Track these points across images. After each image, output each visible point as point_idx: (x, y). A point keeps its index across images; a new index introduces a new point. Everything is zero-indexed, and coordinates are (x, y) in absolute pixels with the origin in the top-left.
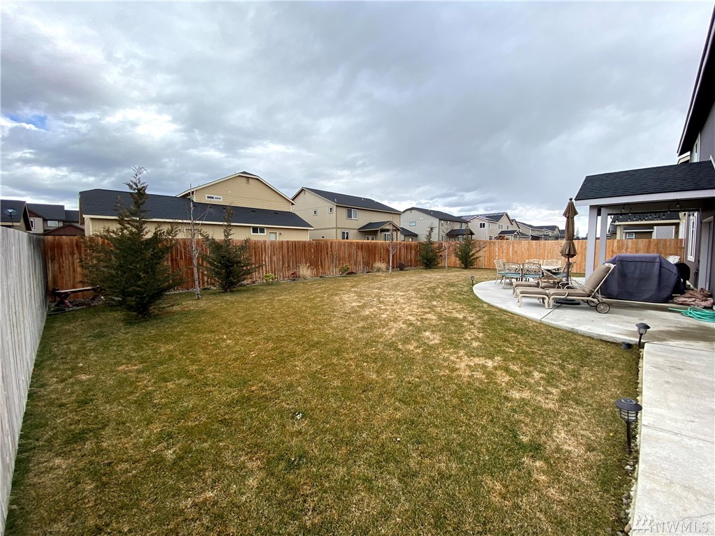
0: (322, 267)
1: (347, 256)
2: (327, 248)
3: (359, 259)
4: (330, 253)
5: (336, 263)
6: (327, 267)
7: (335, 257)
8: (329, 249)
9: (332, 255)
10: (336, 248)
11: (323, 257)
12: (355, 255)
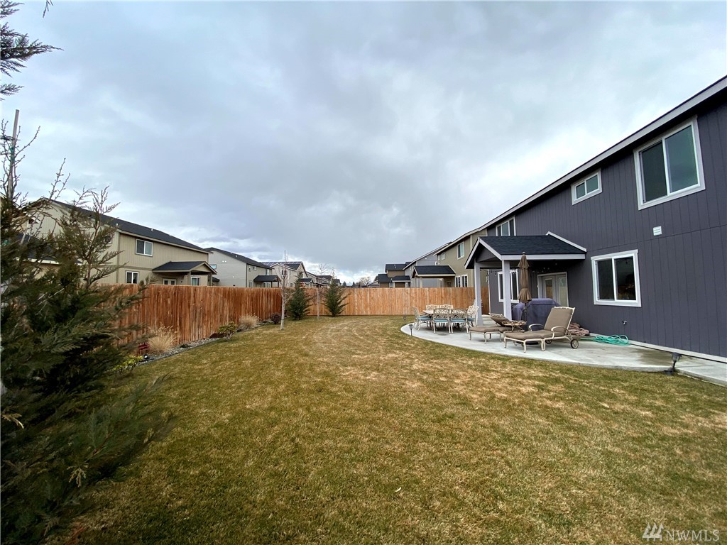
0: (181, 329)
1: (212, 308)
2: (189, 298)
3: (225, 312)
4: (192, 304)
5: (199, 322)
6: (187, 327)
7: (198, 310)
8: (192, 298)
9: (195, 308)
10: (200, 296)
11: (183, 313)
12: (221, 307)
